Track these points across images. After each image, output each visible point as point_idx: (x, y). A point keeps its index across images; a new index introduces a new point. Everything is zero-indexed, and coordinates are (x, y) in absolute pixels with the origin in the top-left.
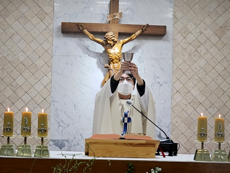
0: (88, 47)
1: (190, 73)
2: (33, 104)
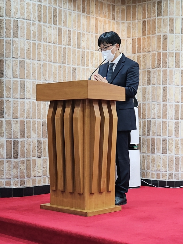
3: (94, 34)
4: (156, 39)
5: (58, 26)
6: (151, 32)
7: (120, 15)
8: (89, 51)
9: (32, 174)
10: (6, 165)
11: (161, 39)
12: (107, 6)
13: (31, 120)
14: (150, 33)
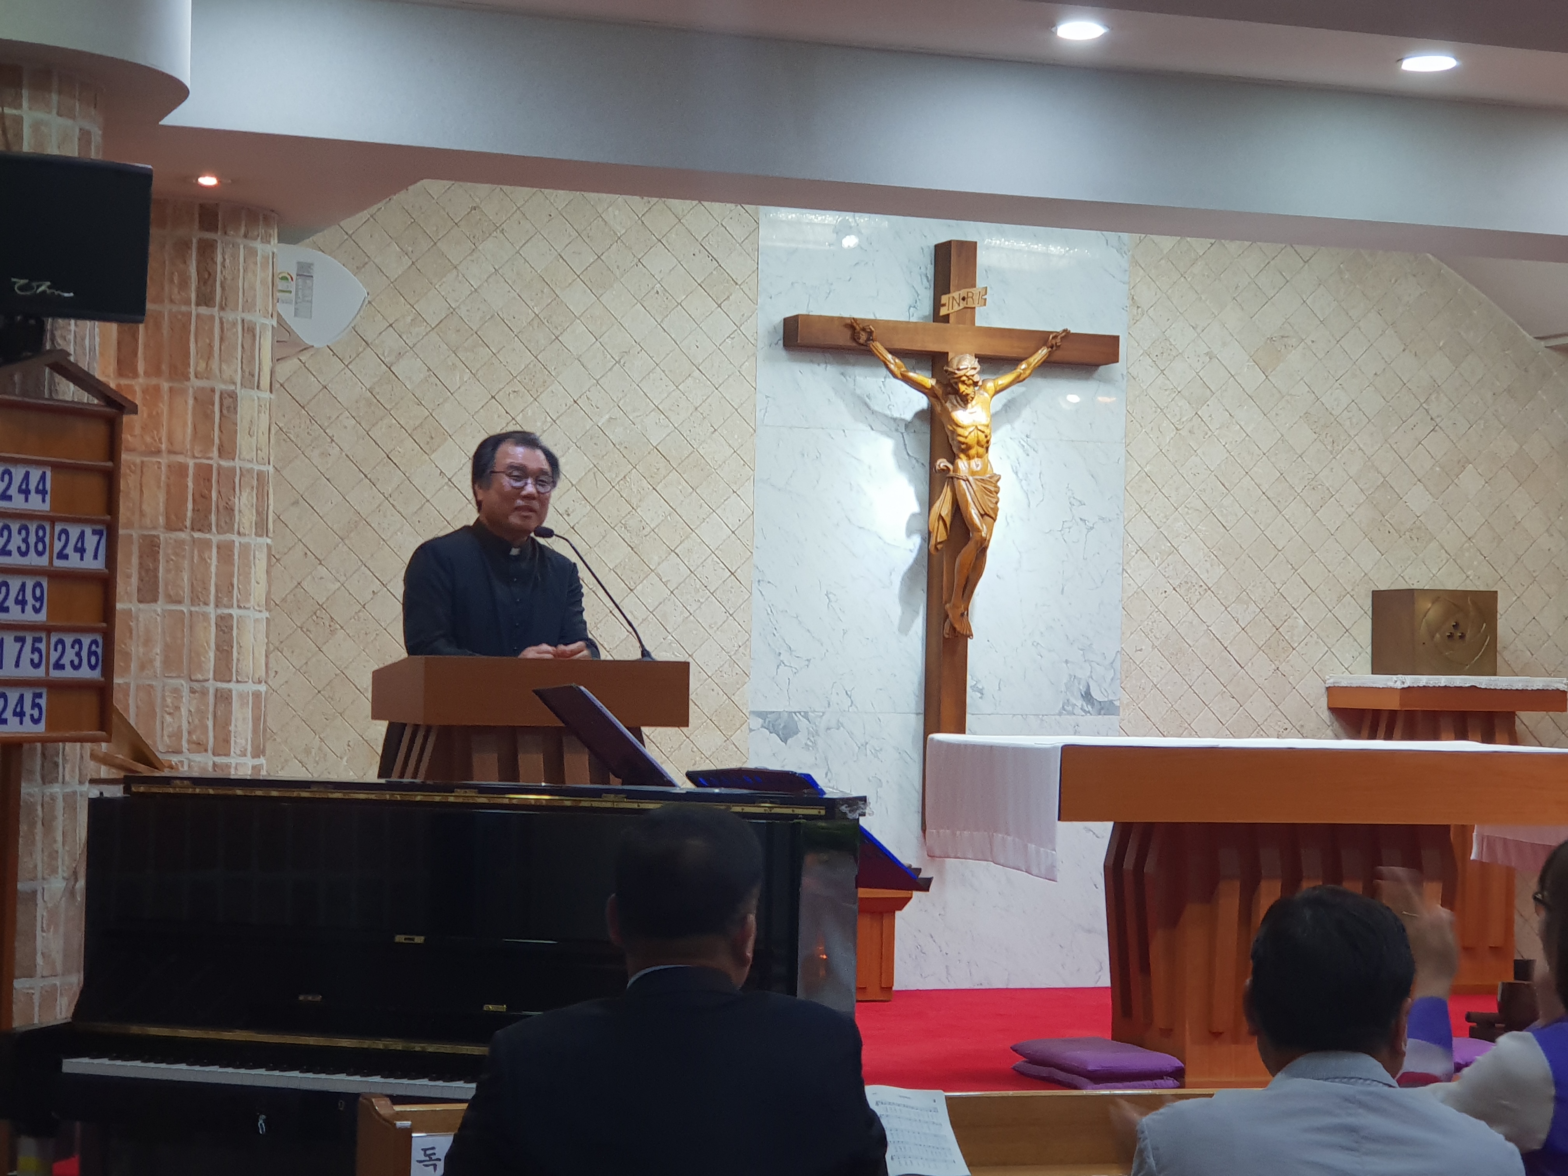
0: (867, 400)
1: (1177, 489)
2: (697, 591)
4: (191, 402)
6: (164, 367)
11: (213, 405)
14: (158, 372)
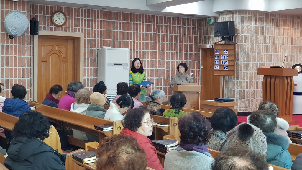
3: (282, 37)
5: (264, 35)
7: (297, 25)
8: (279, 45)
9: (251, 106)
10: (239, 101)
12: (289, 21)
13: (251, 81)
